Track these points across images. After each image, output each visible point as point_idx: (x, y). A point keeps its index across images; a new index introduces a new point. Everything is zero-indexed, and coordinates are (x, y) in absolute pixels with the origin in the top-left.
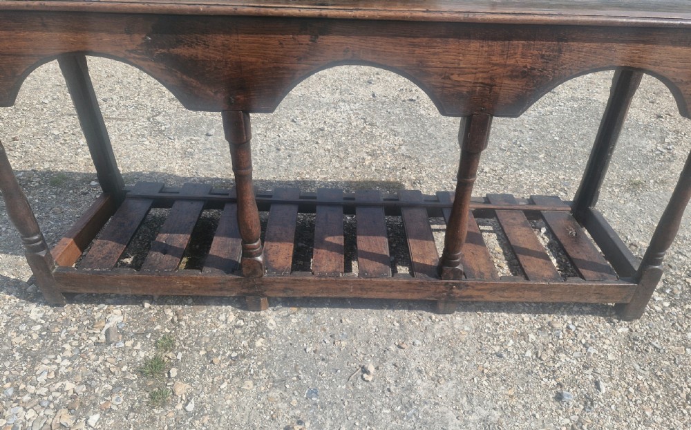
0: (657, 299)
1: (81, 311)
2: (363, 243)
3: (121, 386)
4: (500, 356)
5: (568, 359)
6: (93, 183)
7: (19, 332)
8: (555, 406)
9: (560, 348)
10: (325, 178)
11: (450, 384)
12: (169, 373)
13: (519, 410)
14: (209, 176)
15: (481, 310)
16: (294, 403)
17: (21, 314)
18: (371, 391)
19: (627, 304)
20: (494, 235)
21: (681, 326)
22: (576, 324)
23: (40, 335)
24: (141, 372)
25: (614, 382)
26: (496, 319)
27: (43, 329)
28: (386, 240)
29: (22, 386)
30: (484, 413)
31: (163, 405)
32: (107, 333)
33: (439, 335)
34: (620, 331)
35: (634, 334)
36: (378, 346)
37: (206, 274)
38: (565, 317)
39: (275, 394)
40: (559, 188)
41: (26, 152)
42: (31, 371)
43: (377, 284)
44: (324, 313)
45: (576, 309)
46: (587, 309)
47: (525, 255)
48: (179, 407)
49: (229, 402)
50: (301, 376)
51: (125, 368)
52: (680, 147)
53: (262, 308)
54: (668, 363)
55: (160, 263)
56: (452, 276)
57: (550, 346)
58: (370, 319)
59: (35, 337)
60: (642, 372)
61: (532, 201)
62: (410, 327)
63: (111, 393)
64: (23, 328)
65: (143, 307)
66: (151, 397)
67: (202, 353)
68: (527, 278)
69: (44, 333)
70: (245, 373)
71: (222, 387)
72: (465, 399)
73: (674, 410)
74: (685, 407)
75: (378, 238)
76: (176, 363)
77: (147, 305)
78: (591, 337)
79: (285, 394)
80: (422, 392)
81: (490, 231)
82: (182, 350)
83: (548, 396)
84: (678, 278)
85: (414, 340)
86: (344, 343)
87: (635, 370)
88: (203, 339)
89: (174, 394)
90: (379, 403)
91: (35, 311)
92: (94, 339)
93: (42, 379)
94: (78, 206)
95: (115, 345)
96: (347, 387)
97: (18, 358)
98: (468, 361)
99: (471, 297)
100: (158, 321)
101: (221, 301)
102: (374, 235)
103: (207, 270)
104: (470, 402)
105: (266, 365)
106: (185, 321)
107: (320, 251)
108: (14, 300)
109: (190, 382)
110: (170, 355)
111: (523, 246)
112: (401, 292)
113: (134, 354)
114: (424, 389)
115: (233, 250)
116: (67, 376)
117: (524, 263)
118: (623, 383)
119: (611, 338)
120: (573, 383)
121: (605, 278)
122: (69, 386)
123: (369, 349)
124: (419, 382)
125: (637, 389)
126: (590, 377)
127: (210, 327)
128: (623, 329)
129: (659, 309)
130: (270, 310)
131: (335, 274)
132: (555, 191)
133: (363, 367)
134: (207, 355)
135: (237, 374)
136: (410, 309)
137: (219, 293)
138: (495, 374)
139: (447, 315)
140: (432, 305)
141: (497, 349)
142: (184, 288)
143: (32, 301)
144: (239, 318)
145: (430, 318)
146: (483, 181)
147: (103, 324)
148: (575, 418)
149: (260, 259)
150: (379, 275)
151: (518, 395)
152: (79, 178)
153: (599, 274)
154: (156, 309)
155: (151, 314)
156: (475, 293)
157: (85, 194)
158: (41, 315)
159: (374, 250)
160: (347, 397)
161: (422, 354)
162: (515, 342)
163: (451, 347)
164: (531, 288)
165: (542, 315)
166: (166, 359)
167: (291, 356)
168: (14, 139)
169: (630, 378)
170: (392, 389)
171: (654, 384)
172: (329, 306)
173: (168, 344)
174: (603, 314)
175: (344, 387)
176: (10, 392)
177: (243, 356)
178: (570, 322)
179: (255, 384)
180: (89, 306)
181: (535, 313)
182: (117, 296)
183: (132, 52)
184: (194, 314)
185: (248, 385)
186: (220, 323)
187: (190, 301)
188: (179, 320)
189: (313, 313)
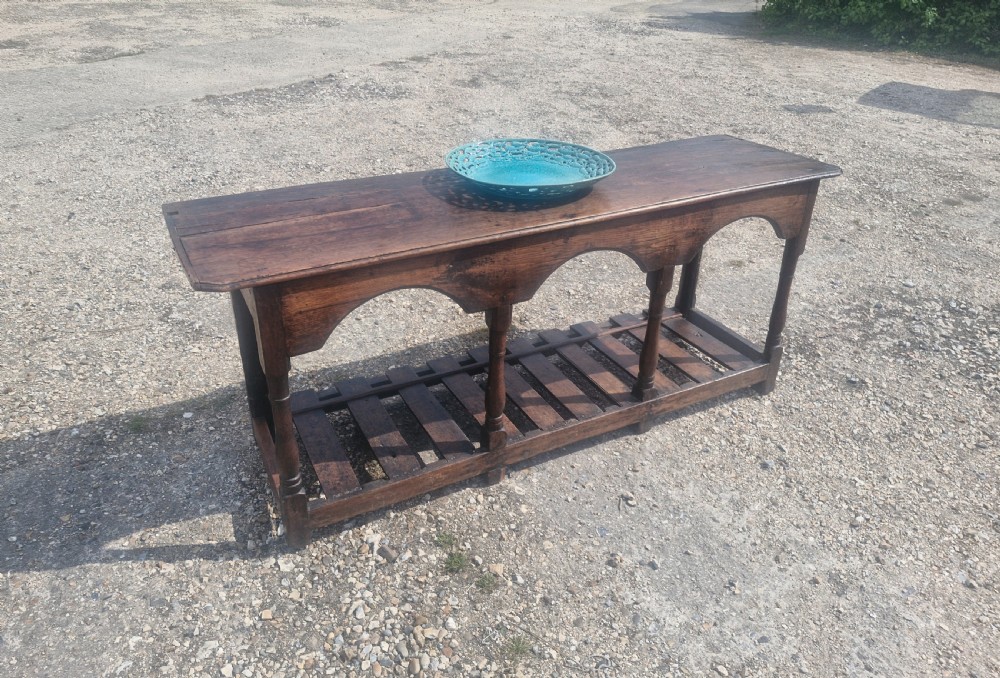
1: (330, 546)
2: (557, 390)
3: (441, 590)
4: (707, 451)
5: (750, 437)
6: (188, 415)
8: (766, 473)
9: (740, 431)
10: (435, 338)
11: (691, 484)
12: (474, 561)
13: (747, 485)
14: (313, 369)
16: (596, 543)
17: (269, 572)
18: (643, 512)
22: (736, 408)
23: (313, 582)
24: (447, 571)
25: (788, 442)
26: (682, 424)
27: (309, 576)
28: (570, 382)
29: (348, 630)
30: (729, 496)
31: (496, 586)
32: (382, 552)
33: (653, 451)
34: (766, 404)
35: (776, 403)
36: (618, 476)
37: (451, 462)
38: (725, 406)
39: (575, 542)
42: (341, 614)
44: (551, 464)
45: (727, 397)
46: (734, 395)
47: (680, 363)
48: (510, 583)
49: (545, 564)
50: (583, 521)
51: (431, 575)
53: (501, 479)
54: (810, 417)
55: (400, 465)
56: (650, 396)
57: (732, 431)
58: (595, 458)
59: (309, 585)
60: (799, 429)
62: (628, 452)
63: (440, 598)
64: (285, 583)
65: (389, 518)
66: (479, 586)
67: (485, 535)
68: (698, 382)
69: (316, 578)
70: (536, 536)
71: (529, 554)
72: (709, 491)
73: (834, 449)
75: (564, 382)
76: (472, 552)
77: (392, 515)
78: (752, 415)
79: (583, 540)
80: (678, 498)
82: (465, 540)
83: (757, 468)
85: (640, 461)
86: (591, 484)
87: (794, 429)
88: (474, 524)
89: (496, 575)
90: (655, 518)
91: (283, 563)
92: (372, 563)
93: (360, 615)
94: (199, 445)
95: (401, 559)
96: (623, 516)
97: (314, 610)
98: (688, 463)
99: (664, 410)
100: (417, 524)
101: (456, 488)
102: (558, 381)
103: (450, 457)
104: (713, 492)
105: (546, 524)
106: (442, 515)
107: (527, 407)
109: (498, 561)
110: (460, 547)
111: (673, 356)
113: (425, 560)
114: (677, 495)
116: (380, 606)
117: (686, 370)
119: (764, 412)
120: (765, 453)
121: (746, 366)
122: (394, 610)
123: (613, 481)
124: (670, 492)
125: (805, 442)
126: (773, 445)
127: (470, 512)
128: (767, 402)
130: (507, 479)
131: (559, 423)
133: (622, 496)
134: (490, 534)
135: (530, 540)
136: (615, 437)
137: (466, 476)
138: (713, 465)
140: (635, 429)
141: (700, 446)
143: (266, 556)
144: (486, 495)
145: (636, 439)
147: (368, 547)
148: (783, 476)
149: (503, 430)
150: (593, 414)
151: (739, 475)
152: (159, 414)
154: (403, 517)
155: (402, 521)
157: (191, 430)
158: (292, 565)
159: (570, 393)
161: (655, 470)
162: (708, 437)
163: (669, 457)
164: (703, 389)
165: (710, 409)
166: (460, 552)
167: (559, 510)
169: (796, 437)
170: (655, 504)
172: (552, 458)
173: (446, 540)
174: (748, 395)
176: (341, 639)
177: (522, 525)
178: (731, 408)
179: (553, 542)
181: (704, 410)
182: (350, 520)
183: (437, 279)
184: (443, 506)
185: (547, 544)
186: (474, 506)
187: (428, 497)
188: (436, 517)
189: (544, 469)
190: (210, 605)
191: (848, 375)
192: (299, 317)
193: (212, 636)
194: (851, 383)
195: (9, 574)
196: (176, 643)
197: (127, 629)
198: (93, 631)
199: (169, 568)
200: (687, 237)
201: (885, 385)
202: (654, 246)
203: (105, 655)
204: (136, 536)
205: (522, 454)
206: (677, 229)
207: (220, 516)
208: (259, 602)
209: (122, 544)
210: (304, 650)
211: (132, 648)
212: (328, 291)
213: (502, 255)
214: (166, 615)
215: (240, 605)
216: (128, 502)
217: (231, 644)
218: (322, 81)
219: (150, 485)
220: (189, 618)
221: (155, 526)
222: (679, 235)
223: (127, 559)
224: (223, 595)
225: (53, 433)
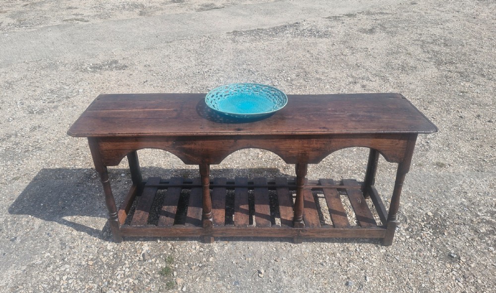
0: (403, 234)
1: (129, 245)
2: (258, 208)
3: (153, 280)
4: (322, 265)
5: (354, 266)
6: (123, 175)
7: (104, 256)
8: (344, 288)
9: (351, 260)
11: (298, 278)
12: (173, 274)
13: (328, 290)
15: (315, 241)
16: (229, 287)
17: (103, 247)
18: (263, 282)
19: (383, 238)
20: (324, 200)
21: (412, 248)
22: (360, 248)
23: (113, 257)
24: (161, 273)
25: (374, 276)
26: (322, 246)
27: (114, 254)
28: (269, 206)
29: (111, 281)
31: (173, 288)
32: (143, 255)
33: (294, 254)
34: (381, 251)
35: (388, 253)
36: (266, 260)
37: (187, 227)
38: (356, 244)
39: (220, 283)
40: (362, 170)
41: (85, 157)
42: (113, 274)
43: (265, 230)
44: (240, 244)
45: (361, 240)
46: (366, 240)
47: (335, 214)
48: (180, 289)
49: (200, 287)
50: (231, 275)
51: (154, 272)
52: (435, 141)
53: (212, 242)
54: (401, 267)
55: (166, 221)
56: (299, 226)
57: (346, 259)
58: (261, 247)
59: (111, 258)
60: (388, 271)
61: (342, 183)
62: (281, 251)
63: (149, 283)
64: (105, 254)
65: (157, 242)
66: (167, 285)
67: (186, 264)
68: (335, 226)
69: (115, 256)
70: (206, 273)
71: (197, 280)
72: (305, 285)
73: (400, 289)
74: (405, 288)
75: (265, 206)
76: (175, 270)
77: (159, 241)
78: (367, 255)
79: (224, 283)
80: (285, 282)
81: (322, 197)
82: (177, 263)
83: (342, 283)
84: (417, 222)
85: (283, 257)
86: (250, 259)
87: (385, 271)
88: (186, 258)
89: (177, 283)
90: (266, 287)
91: (109, 245)
92: (138, 258)
93: (119, 277)
94: (118, 188)
95: (148, 261)
96: (252, 280)
97: (106, 268)
98: (307, 267)
99: (309, 235)
100: (165, 249)
101: (192, 239)
102: (263, 204)
103: (187, 225)
104: (306, 286)
105: (215, 270)
106: (177, 249)
107: (238, 213)
108: (98, 240)
109: (183, 278)
110: (173, 265)
111: (334, 209)
112: (276, 234)
113: (157, 265)
114: (286, 280)
115: (198, 214)
116: (128, 276)
118: (378, 277)
119: (376, 255)
120: (355, 277)
121: (371, 226)
122: (131, 280)
123: (261, 262)
124: (284, 277)
125: (385, 280)
127: (189, 252)
128: (383, 250)
129: (403, 239)
130: (215, 243)
131: (245, 225)
132: (359, 172)
133: (259, 271)
134: (188, 265)
135: (203, 274)
136: (281, 241)
137: (192, 235)
138: (319, 273)
139: (299, 244)
140: (292, 240)
141: (321, 261)
142: (177, 233)
143: (107, 240)
144: (201, 247)
145: (291, 246)
146: (321, 166)
147: (141, 251)
149: (211, 220)
150: (265, 226)
151: (329, 283)
152: (115, 172)
153: (368, 224)
154: (163, 243)
155: (161, 245)
156: (311, 234)
157: (120, 181)
158: (112, 247)
159: (263, 212)
160: (252, 285)
161: (286, 264)
162: (330, 258)
163: (300, 260)
164: (336, 231)
165: (344, 244)
166: (171, 268)
167: (226, 266)
168: (78, 149)
169: (382, 274)
170: (272, 280)
171: (393, 278)
172: (243, 241)
173: (170, 260)
174: (374, 243)
175: (250, 280)
176: (106, 283)
177: (205, 266)
178: (357, 247)
179: (211, 279)
180: (133, 242)
181: (341, 242)
182: (144, 237)
183: (168, 147)
184: (180, 245)
185: (208, 279)
186: (192, 250)
187: (178, 239)
188: (174, 249)
189: (234, 244)
190: (77, 251)
191: (453, 252)
192: (106, 152)
193: (69, 263)
194: (450, 256)
195: (33, 217)
196: (58, 261)
197: (48, 249)
198: (39, 246)
199: (75, 233)
200: (313, 151)
201: (473, 265)
202: (290, 151)
203: (36, 256)
204: (74, 217)
205: (222, 233)
206: (305, 145)
207: (104, 219)
208: (92, 257)
209: (68, 218)
210: (92, 282)
211: (45, 257)
212: (118, 143)
213: (200, 142)
214: (62, 250)
215: (86, 256)
216: (81, 203)
217: (73, 269)
218: (291, 26)
219: (92, 199)
220: (68, 253)
221: (82, 215)
222: (307, 149)
223: (66, 224)
224: (84, 249)
225: (80, 169)
